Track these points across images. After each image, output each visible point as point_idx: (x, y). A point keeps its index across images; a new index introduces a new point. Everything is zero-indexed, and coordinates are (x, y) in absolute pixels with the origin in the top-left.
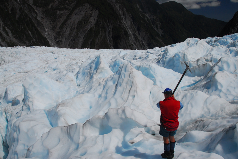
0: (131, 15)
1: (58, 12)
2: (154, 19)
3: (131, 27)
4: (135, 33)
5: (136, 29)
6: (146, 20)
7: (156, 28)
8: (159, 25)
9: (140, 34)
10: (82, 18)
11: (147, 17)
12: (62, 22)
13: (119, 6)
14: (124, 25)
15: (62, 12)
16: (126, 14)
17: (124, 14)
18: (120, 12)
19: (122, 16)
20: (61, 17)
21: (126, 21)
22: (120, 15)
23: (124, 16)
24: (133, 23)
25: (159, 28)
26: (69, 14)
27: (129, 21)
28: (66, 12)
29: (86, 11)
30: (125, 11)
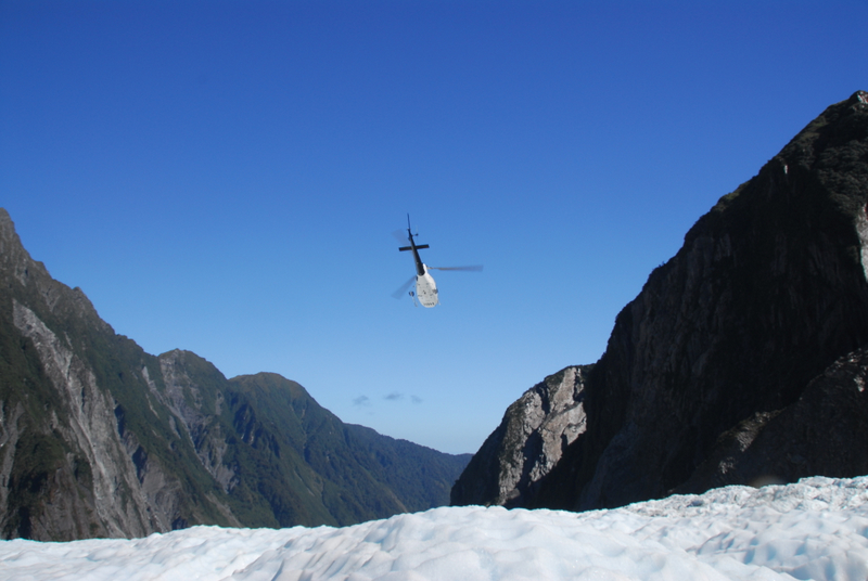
0: (116, 402)
2: (201, 426)
3: (109, 450)
4: (122, 475)
5: (129, 457)
6: (173, 428)
7: (208, 461)
8: (219, 450)
9: (142, 481)
11: (176, 418)
13: (69, 360)
14: (79, 436)
16: (96, 396)
17: (83, 394)
18: (70, 384)
19: (77, 400)
21: (90, 424)
22: (67, 396)
23: (83, 401)
24: (121, 432)
25: (220, 460)
27: (104, 425)
30: (93, 385)
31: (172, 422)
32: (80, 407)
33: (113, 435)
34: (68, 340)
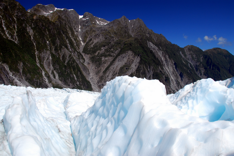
0: (174, 61)
1: (103, 59)
2: (197, 65)
3: (173, 73)
4: (177, 79)
5: (178, 75)
6: (189, 66)
7: (199, 74)
8: (202, 71)
9: (182, 80)
10: (124, 64)
11: (190, 64)
12: (106, 68)
13: (161, 53)
14: (166, 71)
15: (107, 59)
16: (169, 61)
17: (166, 61)
18: (162, 59)
19: (164, 62)
20: (105, 63)
21: (168, 68)
22: (162, 62)
24: (176, 69)
25: (203, 74)
26: (112, 60)
27: (172, 68)
28: (110, 58)
29: (129, 58)
30: (168, 58)
31: (189, 65)
32: (165, 64)
33: (174, 70)
34: (161, 48)
